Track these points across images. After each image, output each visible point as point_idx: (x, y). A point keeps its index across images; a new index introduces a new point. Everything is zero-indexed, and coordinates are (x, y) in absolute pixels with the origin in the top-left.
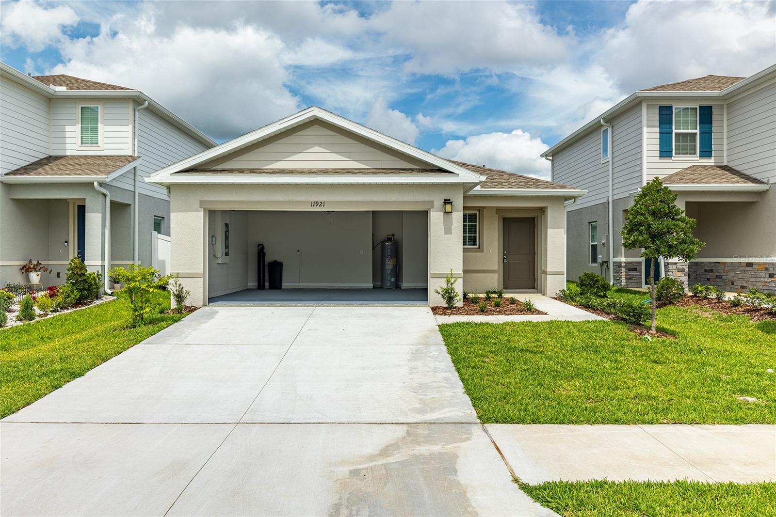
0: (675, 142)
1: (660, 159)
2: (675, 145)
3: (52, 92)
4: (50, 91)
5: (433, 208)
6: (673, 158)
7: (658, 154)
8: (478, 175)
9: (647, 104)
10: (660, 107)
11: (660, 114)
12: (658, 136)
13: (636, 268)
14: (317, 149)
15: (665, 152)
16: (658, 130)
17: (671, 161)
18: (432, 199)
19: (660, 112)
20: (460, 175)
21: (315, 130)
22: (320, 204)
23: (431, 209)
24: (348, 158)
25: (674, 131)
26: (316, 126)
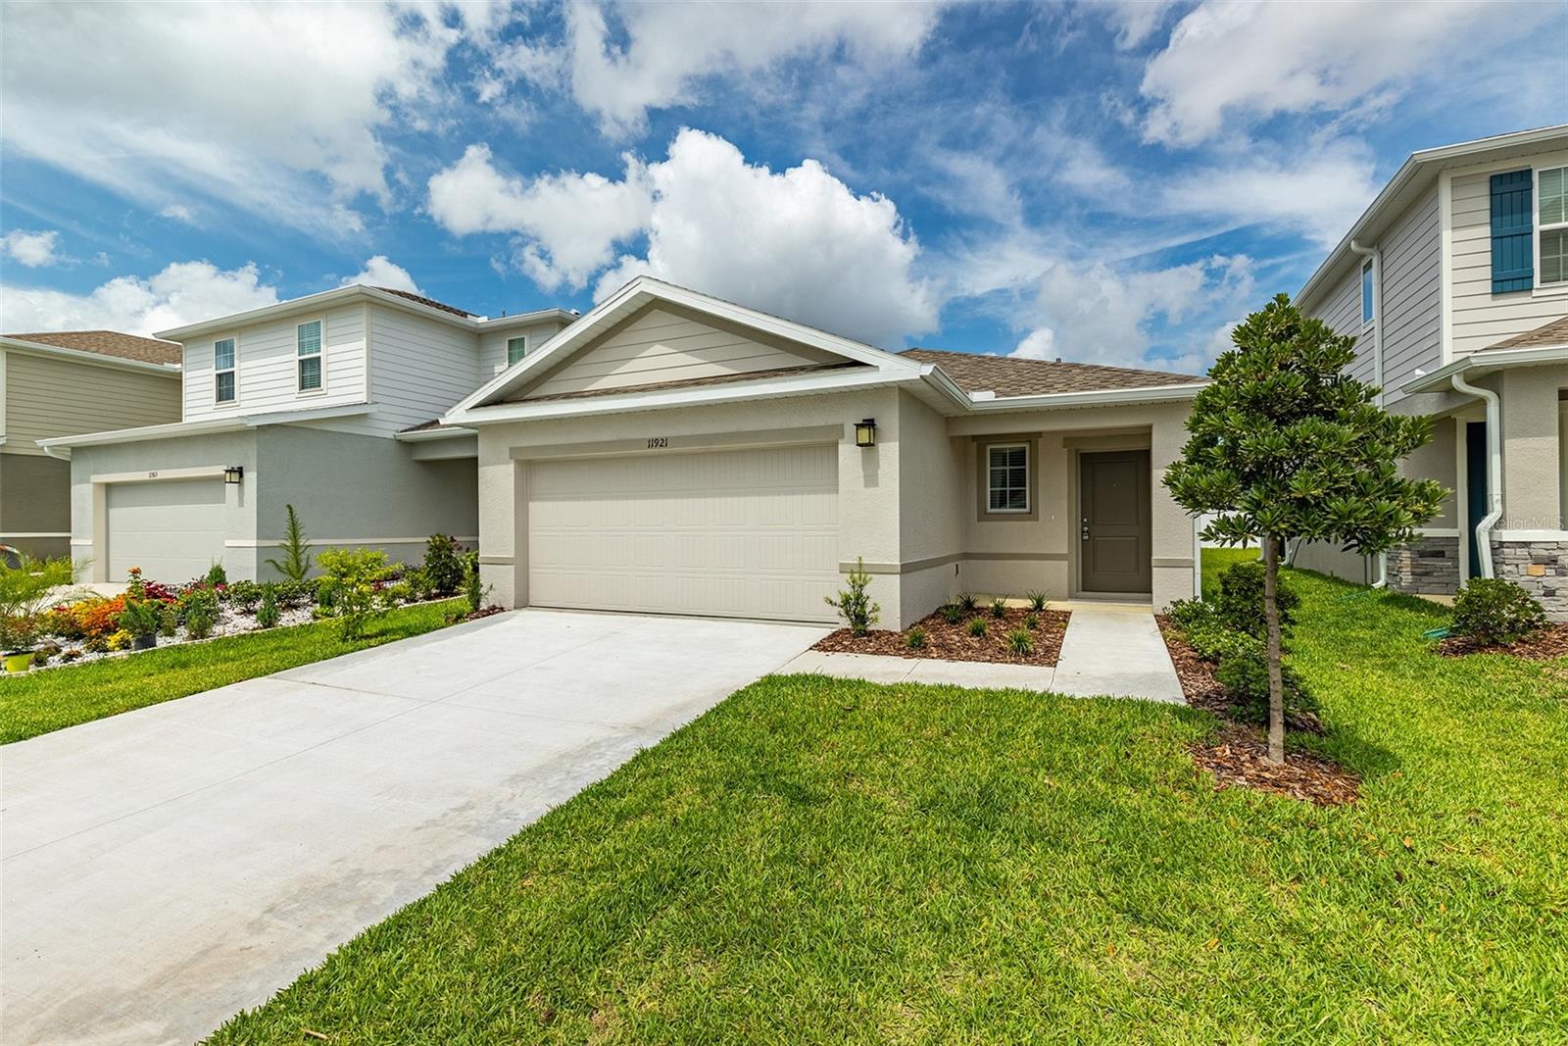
0: (1542, 254)
1: (1493, 300)
2: (1542, 261)
3: (473, 325)
4: (467, 324)
5: (843, 437)
6: (1535, 293)
7: (1488, 287)
8: (917, 365)
9: (1452, 179)
10: (1492, 178)
11: (1491, 195)
12: (1487, 245)
13: (1443, 552)
14: (658, 348)
15: (1509, 278)
16: (1486, 231)
17: (1529, 299)
18: (840, 421)
19: (1491, 190)
20: (881, 368)
21: (657, 318)
22: (660, 442)
23: (840, 441)
24: (705, 359)
25: (1538, 227)
26: (656, 310)
